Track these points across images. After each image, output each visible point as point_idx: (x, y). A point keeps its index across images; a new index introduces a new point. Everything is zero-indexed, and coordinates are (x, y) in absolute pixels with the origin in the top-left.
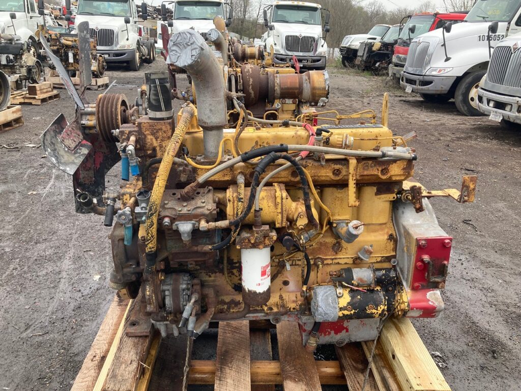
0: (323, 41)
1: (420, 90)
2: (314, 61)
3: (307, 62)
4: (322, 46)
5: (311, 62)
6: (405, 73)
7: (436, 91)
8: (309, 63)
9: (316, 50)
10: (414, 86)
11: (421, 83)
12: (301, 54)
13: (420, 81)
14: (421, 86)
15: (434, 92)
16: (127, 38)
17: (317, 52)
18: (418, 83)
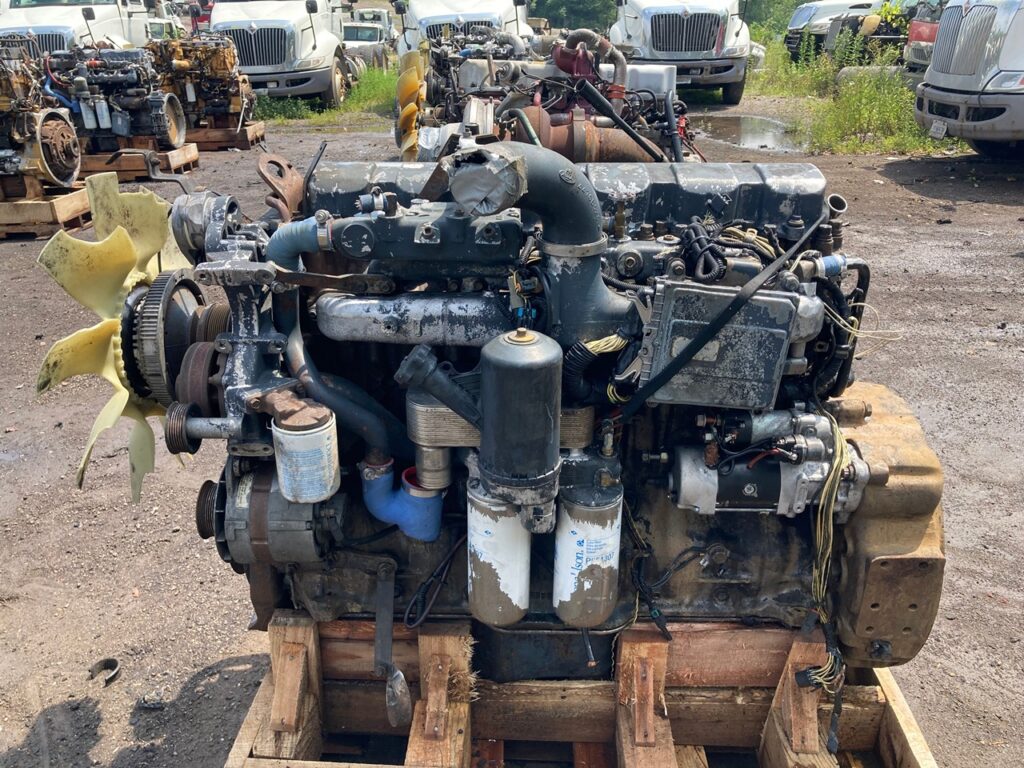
0: (738, 21)
1: (970, 132)
2: (717, 70)
3: (702, 72)
4: (737, 34)
5: (711, 73)
6: (928, 89)
7: (1014, 132)
8: (706, 76)
9: (722, 45)
10: (952, 121)
11: (971, 113)
12: (689, 55)
13: (969, 108)
14: (973, 120)
15: (1008, 136)
16: (312, 44)
17: (725, 50)
18: (962, 112)
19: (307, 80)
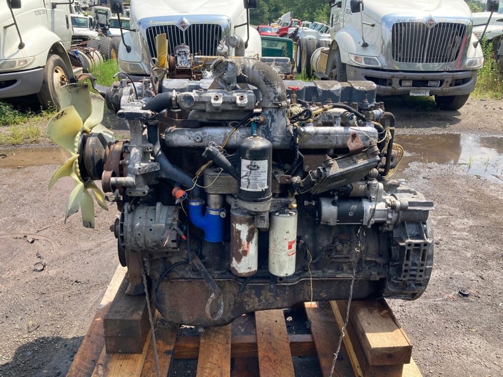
19: (13, 82)
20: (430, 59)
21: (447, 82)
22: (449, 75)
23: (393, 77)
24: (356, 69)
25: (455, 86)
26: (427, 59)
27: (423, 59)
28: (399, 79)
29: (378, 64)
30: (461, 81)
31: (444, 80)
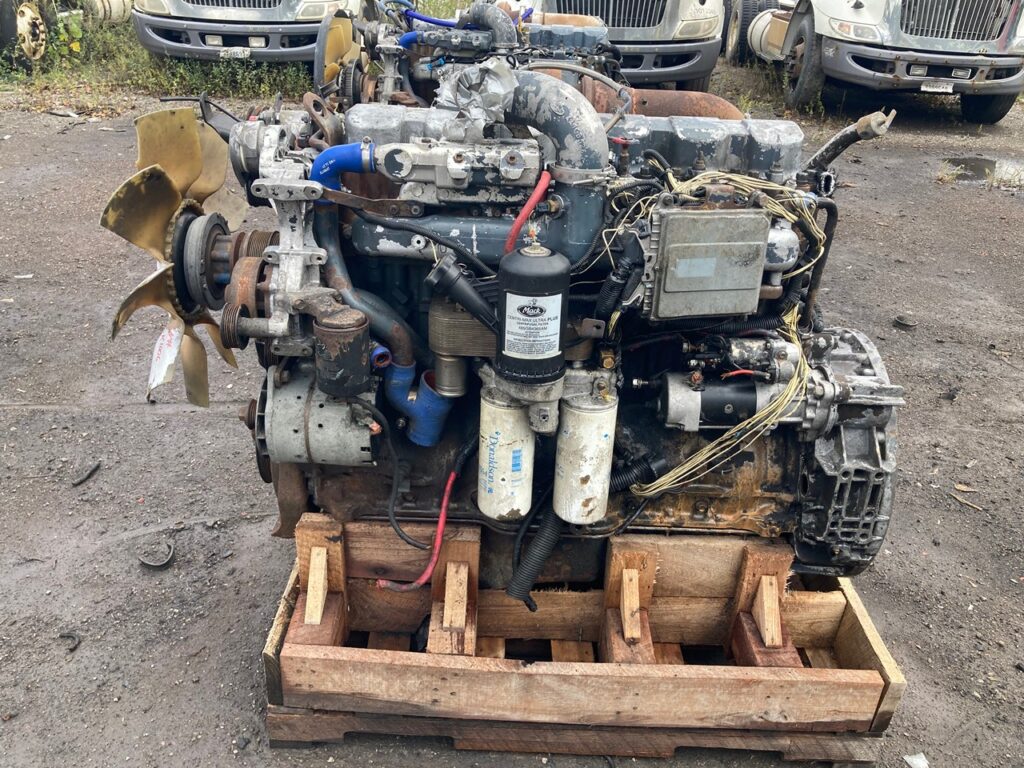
20: (959, 33)
21: (982, 72)
22: (987, 61)
23: (898, 59)
24: (839, 43)
25: (995, 78)
26: (954, 33)
27: (948, 33)
28: (907, 63)
29: (875, 36)
30: (1004, 73)
31: (978, 69)
